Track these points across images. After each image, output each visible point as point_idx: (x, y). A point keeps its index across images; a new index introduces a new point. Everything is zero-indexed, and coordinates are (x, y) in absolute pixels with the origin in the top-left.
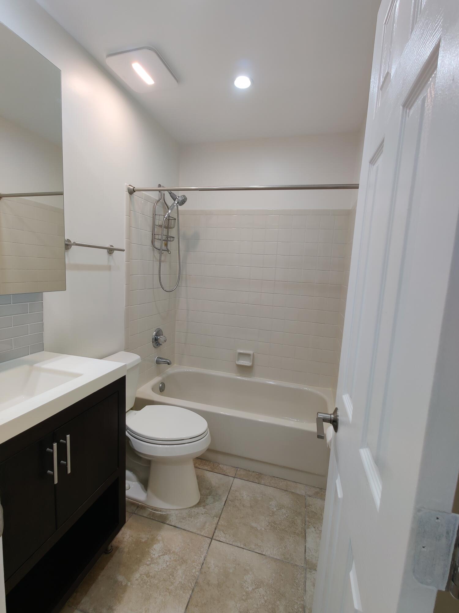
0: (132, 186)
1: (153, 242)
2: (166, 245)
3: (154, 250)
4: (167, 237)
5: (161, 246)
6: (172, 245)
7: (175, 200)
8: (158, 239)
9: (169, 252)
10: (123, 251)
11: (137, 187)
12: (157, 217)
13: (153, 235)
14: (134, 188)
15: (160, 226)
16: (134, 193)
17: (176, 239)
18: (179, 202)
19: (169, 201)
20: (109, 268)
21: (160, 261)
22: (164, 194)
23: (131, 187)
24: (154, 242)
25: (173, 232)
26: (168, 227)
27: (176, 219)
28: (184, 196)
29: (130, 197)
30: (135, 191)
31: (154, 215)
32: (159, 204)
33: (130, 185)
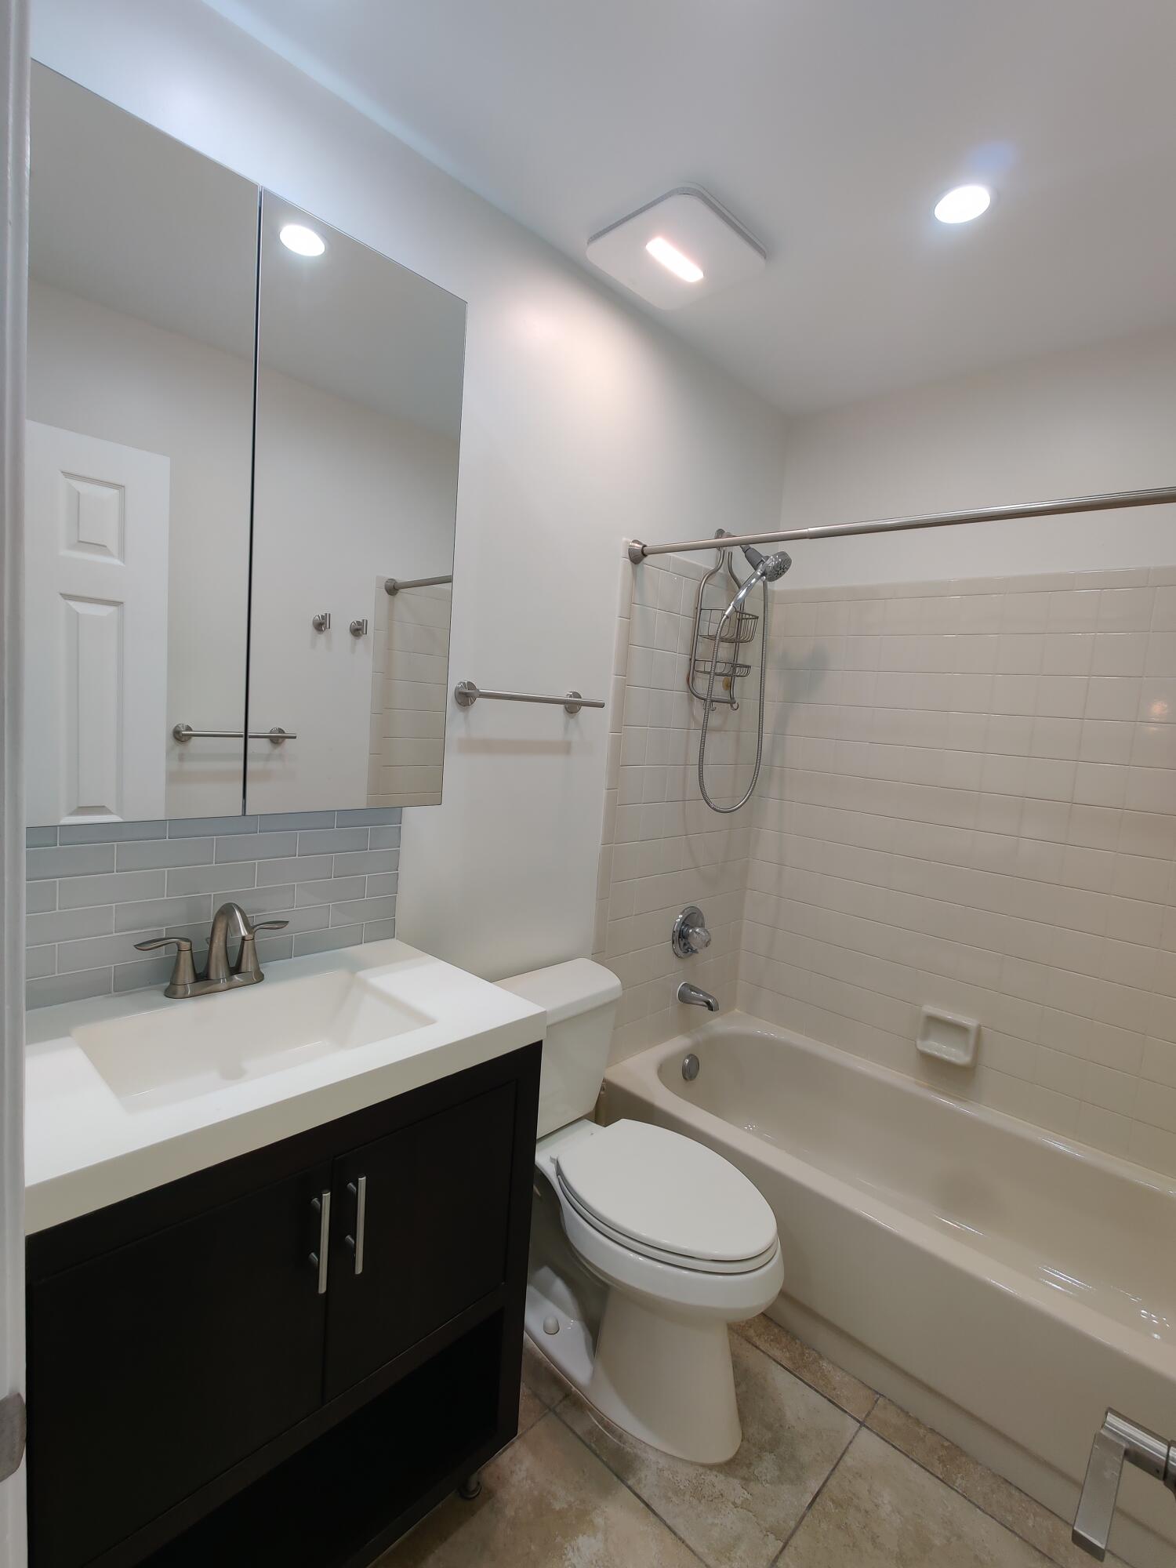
0: (639, 543)
1: (690, 680)
2: (729, 686)
3: (691, 701)
4: (734, 665)
5: (710, 689)
6: (745, 688)
7: (756, 569)
8: (705, 672)
9: (735, 706)
10: (602, 706)
11: (651, 543)
12: (705, 615)
13: (693, 661)
14: (645, 546)
15: (712, 638)
16: (646, 560)
17: (755, 671)
18: (768, 570)
19: (742, 568)
20: (566, 748)
21: (705, 729)
22: (731, 554)
23: (636, 545)
24: (693, 679)
25: (750, 654)
26: (737, 640)
27: (757, 618)
28: (783, 554)
29: (634, 574)
30: (645, 555)
31: (699, 610)
32: (716, 579)
33: (634, 541)
